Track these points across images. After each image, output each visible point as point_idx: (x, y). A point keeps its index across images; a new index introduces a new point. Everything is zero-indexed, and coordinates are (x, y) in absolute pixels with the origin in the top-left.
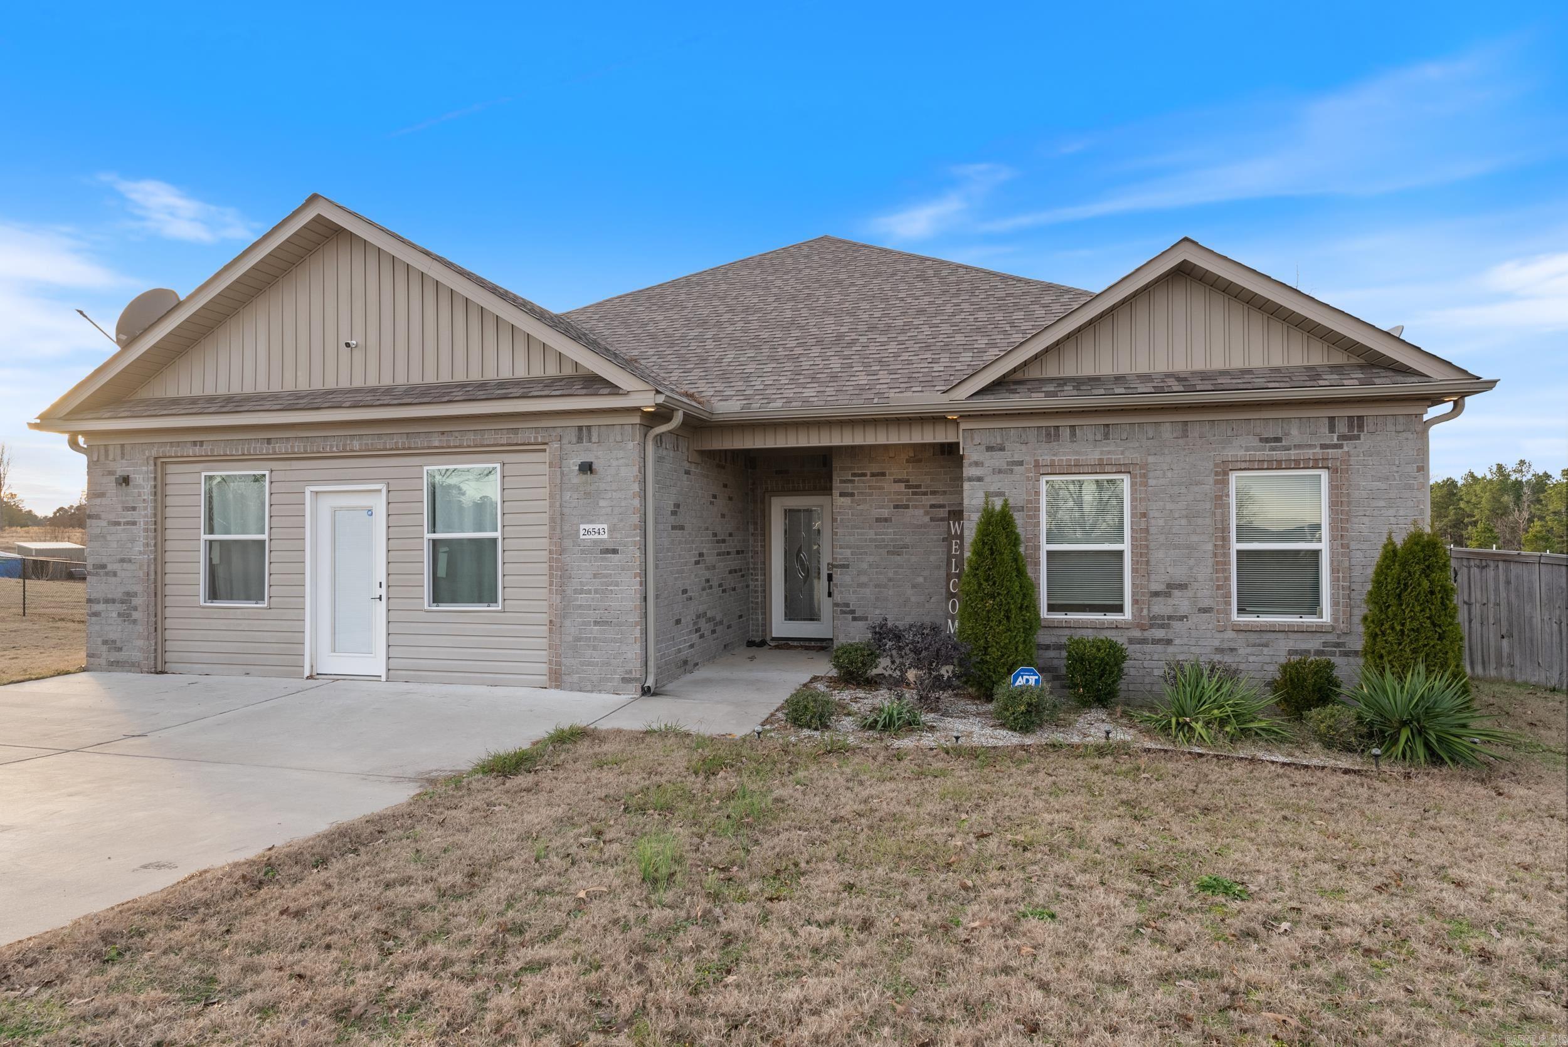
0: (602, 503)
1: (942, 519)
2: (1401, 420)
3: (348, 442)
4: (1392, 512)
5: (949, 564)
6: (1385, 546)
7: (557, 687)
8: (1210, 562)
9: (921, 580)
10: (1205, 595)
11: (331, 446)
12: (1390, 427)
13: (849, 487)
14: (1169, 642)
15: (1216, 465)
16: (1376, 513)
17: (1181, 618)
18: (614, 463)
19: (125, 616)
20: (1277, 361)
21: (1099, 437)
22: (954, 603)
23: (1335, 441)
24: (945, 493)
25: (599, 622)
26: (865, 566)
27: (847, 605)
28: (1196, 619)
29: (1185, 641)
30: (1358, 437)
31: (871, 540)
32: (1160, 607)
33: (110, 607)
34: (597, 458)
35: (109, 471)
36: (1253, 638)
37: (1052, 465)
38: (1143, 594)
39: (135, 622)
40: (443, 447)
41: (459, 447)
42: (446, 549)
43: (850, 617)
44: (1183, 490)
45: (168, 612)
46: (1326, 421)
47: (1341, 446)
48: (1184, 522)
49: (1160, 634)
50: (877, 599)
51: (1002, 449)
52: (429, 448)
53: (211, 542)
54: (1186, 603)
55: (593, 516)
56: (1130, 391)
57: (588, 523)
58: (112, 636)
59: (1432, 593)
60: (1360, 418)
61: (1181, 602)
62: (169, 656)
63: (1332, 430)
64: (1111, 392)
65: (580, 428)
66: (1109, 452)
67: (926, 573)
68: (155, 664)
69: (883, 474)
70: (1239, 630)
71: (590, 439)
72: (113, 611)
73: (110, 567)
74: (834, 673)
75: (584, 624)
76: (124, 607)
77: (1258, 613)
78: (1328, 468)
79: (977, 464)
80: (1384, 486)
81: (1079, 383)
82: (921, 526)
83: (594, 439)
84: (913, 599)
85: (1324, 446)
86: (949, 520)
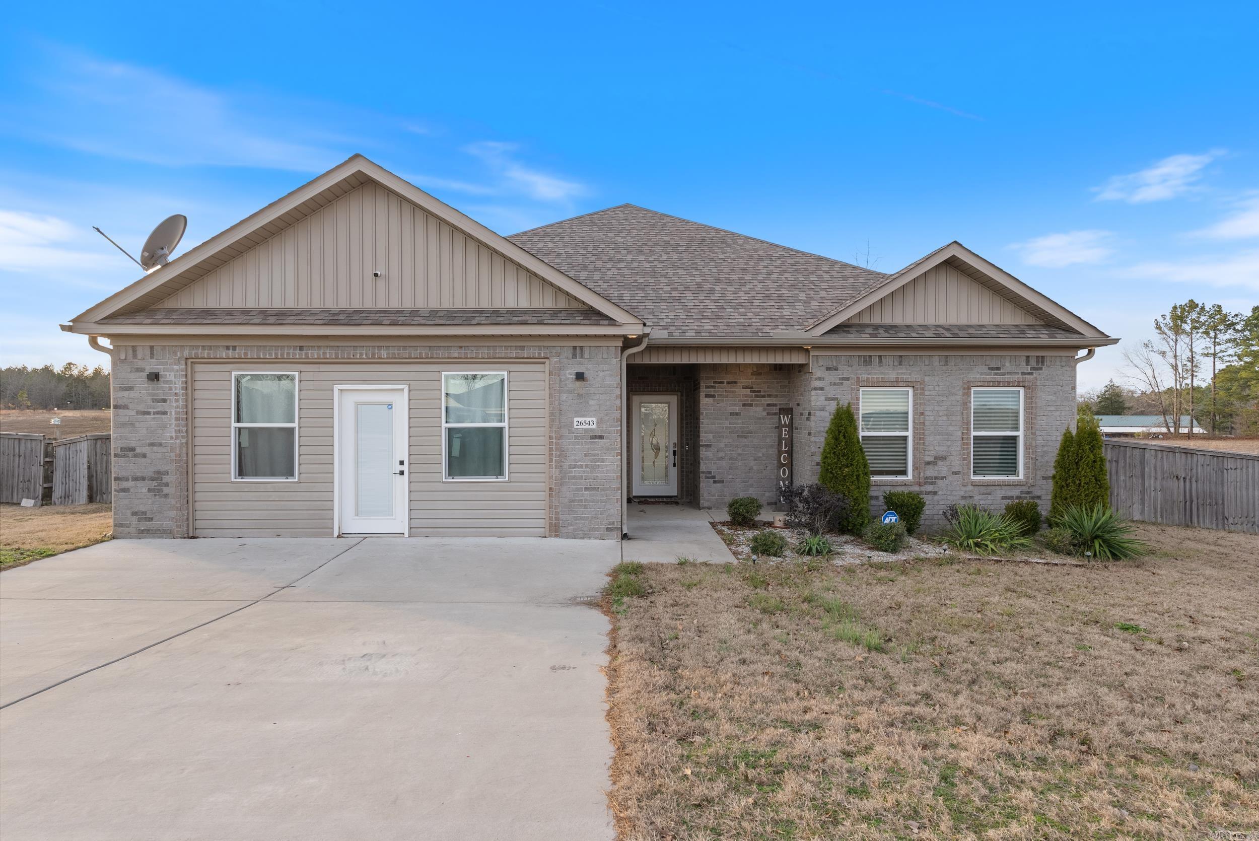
0: (591, 402)
1: (775, 414)
2: (1064, 359)
3: (377, 351)
4: (1058, 413)
5: (780, 444)
6: (1065, 434)
7: (556, 536)
8: (959, 443)
9: (760, 455)
10: (956, 462)
11: (361, 354)
12: (1058, 363)
13: (711, 391)
14: (935, 493)
15: (964, 383)
16: (1050, 414)
17: (943, 478)
18: (601, 374)
19: (156, 492)
20: (997, 321)
21: (896, 363)
22: (784, 470)
23: (1029, 371)
24: (777, 396)
25: (588, 489)
26: (722, 445)
27: (710, 472)
28: (950, 478)
29: (945, 492)
30: (1041, 369)
31: (727, 428)
32: (930, 472)
33: (139, 484)
34: (587, 369)
35: (137, 369)
36: (982, 488)
37: (868, 380)
38: (921, 463)
39: (166, 496)
40: (461, 358)
41: (475, 358)
42: (460, 435)
43: (712, 480)
44: (945, 399)
45: (198, 487)
46: (1025, 358)
47: (1031, 374)
48: (945, 418)
49: (930, 488)
50: (731, 468)
51: (836, 369)
52: (449, 358)
53: (240, 429)
54: (946, 469)
55: (584, 411)
56: (921, 336)
57: (580, 417)
58: (142, 508)
59: (1095, 461)
60: (1043, 357)
61: (942, 469)
62: (198, 524)
63: (1027, 364)
64: (909, 336)
65: (575, 348)
66: (902, 373)
67: (764, 450)
68: (188, 530)
69: (735, 383)
70: (974, 484)
71: (582, 355)
72: (142, 488)
73: (138, 450)
74: (728, 518)
75: (577, 490)
76: (155, 483)
77: (984, 474)
78: (1024, 387)
79: (820, 379)
80: (1054, 398)
81: (889, 328)
82: (760, 419)
83: (586, 355)
84: (755, 468)
85: (1023, 374)
86: (780, 414)
